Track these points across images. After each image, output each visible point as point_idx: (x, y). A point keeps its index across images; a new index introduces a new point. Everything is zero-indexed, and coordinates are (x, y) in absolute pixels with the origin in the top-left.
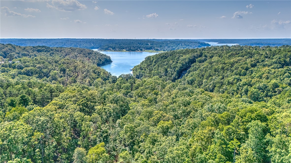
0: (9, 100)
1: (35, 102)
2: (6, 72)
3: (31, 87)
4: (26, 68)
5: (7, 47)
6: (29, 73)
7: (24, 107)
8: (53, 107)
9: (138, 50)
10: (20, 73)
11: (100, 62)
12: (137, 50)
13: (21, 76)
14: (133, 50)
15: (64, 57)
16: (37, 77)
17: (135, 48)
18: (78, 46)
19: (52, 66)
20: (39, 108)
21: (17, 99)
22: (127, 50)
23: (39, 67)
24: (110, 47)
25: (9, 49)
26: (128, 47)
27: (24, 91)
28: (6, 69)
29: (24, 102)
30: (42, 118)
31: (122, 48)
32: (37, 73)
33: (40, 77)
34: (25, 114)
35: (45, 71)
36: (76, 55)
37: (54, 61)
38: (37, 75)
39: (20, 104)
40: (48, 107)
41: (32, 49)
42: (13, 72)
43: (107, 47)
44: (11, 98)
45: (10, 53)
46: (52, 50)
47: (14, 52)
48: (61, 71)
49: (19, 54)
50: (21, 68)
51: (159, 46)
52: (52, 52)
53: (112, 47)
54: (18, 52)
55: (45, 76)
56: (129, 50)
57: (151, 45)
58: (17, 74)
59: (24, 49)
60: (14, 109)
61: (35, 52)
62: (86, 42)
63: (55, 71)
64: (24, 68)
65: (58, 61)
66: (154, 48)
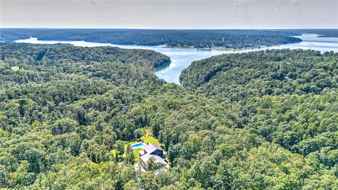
0: (89, 92)
1: (99, 93)
2: (86, 74)
3: (98, 87)
4: (97, 71)
5: (85, 50)
6: (98, 76)
7: (94, 95)
8: (104, 96)
9: (207, 47)
10: (93, 75)
11: (159, 62)
12: (205, 47)
13: (94, 77)
14: (201, 46)
15: (126, 59)
16: (103, 79)
17: (204, 44)
18: (147, 41)
19: (114, 70)
20: (99, 95)
21: (92, 92)
22: (194, 47)
23: (105, 71)
24: (178, 43)
25: (87, 52)
26: (197, 44)
27: (95, 89)
28: (85, 72)
29: (95, 93)
30: (100, 99)
31: (190, 45)
32: (103, 75)
33: (105, 78)
34: (95, 97)
35: (108, 74)
36: (137, 57)
37: (115, 66)
38: (103, 77)
39: (93, 94)
40: (103, 95)
41: (103, 51)
42: (90, 74)
43: (175, 43)
44: (90, 91)
45: (87, 55)
46: (118, 52)
47: (90, 54)
48: (119, 74)
49: (93, 56)
50: (94, 71)
51: (232, 42)
52: (118, 54)
53: (180, 43)
54: (93, 54)
55: (108, 77)
56: (197, 47)
57: (224, 40)
58: (91, 75)
59: (97, 51)
60: (91, 95)
61: (104, 55)
62: (156, 36)
63: (115, 75)
64: (96, 71)
65: (118, 66)
66: (225, 44)
